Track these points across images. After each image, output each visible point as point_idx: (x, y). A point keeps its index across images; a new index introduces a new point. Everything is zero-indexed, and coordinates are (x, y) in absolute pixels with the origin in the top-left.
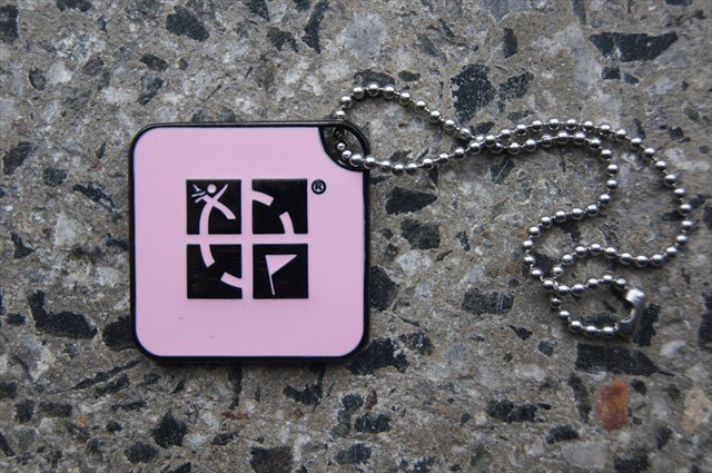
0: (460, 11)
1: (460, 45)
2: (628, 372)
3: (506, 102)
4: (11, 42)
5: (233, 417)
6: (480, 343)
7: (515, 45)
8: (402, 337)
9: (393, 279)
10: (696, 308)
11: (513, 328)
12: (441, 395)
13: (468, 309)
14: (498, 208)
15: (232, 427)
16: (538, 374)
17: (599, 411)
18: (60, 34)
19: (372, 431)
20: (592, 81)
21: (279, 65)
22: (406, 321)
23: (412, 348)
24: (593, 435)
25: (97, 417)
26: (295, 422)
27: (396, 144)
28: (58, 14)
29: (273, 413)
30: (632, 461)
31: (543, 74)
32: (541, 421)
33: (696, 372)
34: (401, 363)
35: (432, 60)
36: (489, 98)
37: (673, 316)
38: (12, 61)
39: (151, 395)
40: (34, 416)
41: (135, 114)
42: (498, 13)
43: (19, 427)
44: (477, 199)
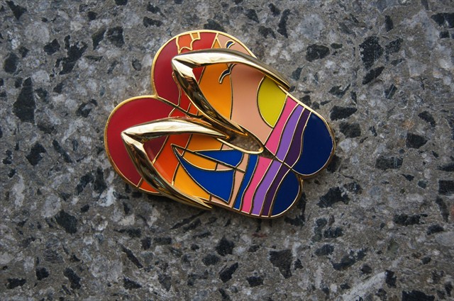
0: (361, 9)
1: (362, 27)
3: (390, 55)
4: (120, 46)
5: (259, 236)
6: (387, 185)
7: (392, 24)
8: (345, 186)
9: (337, 155)
11: (403, 175)
12: (368, 214)
13: (379, 167)
14: (390, 112)
16: (419, 198)
18: (147, 40)
19: (333, 237)
20: (435, 40)
21: (266, 46)
22: (346, 177)
23: (351, 191)
28: (145, 30)
31: (408, 39)
32: (423, 223)
34: (346, 199)
35: (348, 36)
36: (380, 54)
38: (122, 56)
39: (213, 229)
40: (152, 246)
42: (381, 8)
43: (144, 252)
44: (379, 108)
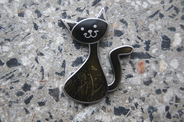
2: (144, 58)
10: (160, 40)
15: (43, 84)
17: (138, 69)
24: (137, 75)
25: (7, 86)
26: (59, 81)
27: (77, 6)
29: (53, 79)
30: (148, 81)
33: (162, 56)
37: (154, 42)
41: (8, 6)
